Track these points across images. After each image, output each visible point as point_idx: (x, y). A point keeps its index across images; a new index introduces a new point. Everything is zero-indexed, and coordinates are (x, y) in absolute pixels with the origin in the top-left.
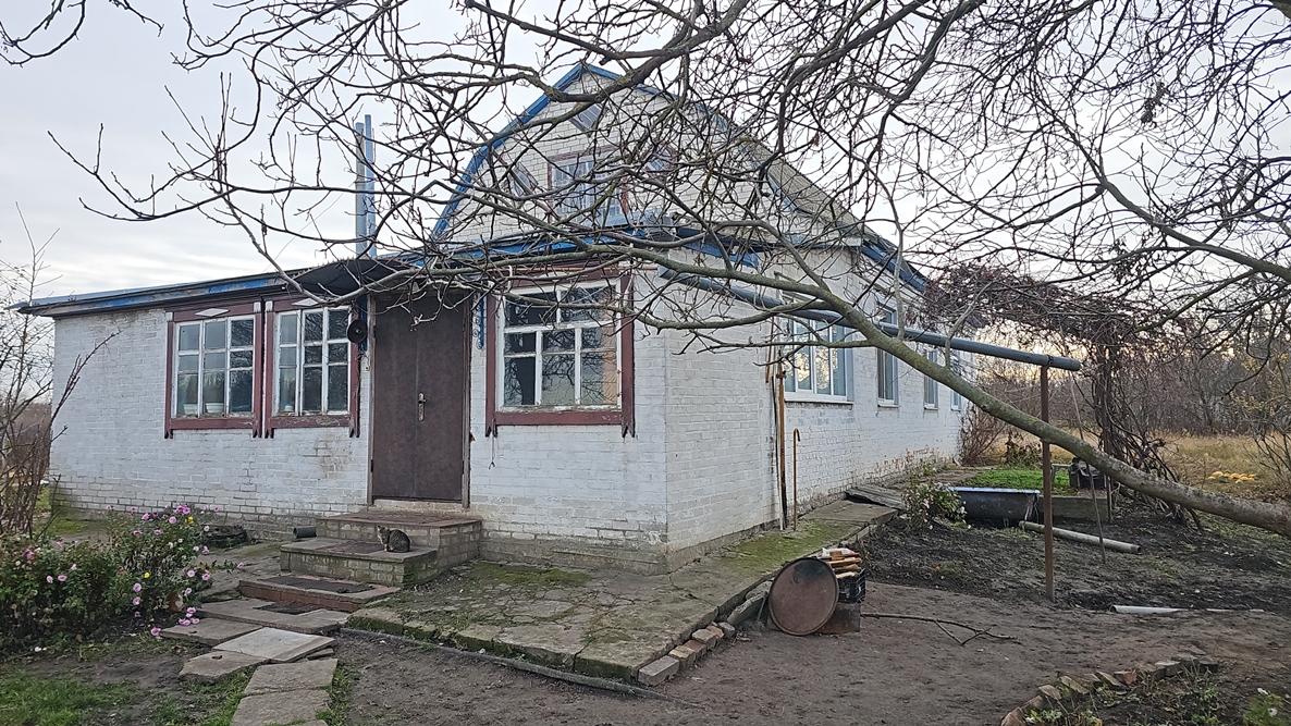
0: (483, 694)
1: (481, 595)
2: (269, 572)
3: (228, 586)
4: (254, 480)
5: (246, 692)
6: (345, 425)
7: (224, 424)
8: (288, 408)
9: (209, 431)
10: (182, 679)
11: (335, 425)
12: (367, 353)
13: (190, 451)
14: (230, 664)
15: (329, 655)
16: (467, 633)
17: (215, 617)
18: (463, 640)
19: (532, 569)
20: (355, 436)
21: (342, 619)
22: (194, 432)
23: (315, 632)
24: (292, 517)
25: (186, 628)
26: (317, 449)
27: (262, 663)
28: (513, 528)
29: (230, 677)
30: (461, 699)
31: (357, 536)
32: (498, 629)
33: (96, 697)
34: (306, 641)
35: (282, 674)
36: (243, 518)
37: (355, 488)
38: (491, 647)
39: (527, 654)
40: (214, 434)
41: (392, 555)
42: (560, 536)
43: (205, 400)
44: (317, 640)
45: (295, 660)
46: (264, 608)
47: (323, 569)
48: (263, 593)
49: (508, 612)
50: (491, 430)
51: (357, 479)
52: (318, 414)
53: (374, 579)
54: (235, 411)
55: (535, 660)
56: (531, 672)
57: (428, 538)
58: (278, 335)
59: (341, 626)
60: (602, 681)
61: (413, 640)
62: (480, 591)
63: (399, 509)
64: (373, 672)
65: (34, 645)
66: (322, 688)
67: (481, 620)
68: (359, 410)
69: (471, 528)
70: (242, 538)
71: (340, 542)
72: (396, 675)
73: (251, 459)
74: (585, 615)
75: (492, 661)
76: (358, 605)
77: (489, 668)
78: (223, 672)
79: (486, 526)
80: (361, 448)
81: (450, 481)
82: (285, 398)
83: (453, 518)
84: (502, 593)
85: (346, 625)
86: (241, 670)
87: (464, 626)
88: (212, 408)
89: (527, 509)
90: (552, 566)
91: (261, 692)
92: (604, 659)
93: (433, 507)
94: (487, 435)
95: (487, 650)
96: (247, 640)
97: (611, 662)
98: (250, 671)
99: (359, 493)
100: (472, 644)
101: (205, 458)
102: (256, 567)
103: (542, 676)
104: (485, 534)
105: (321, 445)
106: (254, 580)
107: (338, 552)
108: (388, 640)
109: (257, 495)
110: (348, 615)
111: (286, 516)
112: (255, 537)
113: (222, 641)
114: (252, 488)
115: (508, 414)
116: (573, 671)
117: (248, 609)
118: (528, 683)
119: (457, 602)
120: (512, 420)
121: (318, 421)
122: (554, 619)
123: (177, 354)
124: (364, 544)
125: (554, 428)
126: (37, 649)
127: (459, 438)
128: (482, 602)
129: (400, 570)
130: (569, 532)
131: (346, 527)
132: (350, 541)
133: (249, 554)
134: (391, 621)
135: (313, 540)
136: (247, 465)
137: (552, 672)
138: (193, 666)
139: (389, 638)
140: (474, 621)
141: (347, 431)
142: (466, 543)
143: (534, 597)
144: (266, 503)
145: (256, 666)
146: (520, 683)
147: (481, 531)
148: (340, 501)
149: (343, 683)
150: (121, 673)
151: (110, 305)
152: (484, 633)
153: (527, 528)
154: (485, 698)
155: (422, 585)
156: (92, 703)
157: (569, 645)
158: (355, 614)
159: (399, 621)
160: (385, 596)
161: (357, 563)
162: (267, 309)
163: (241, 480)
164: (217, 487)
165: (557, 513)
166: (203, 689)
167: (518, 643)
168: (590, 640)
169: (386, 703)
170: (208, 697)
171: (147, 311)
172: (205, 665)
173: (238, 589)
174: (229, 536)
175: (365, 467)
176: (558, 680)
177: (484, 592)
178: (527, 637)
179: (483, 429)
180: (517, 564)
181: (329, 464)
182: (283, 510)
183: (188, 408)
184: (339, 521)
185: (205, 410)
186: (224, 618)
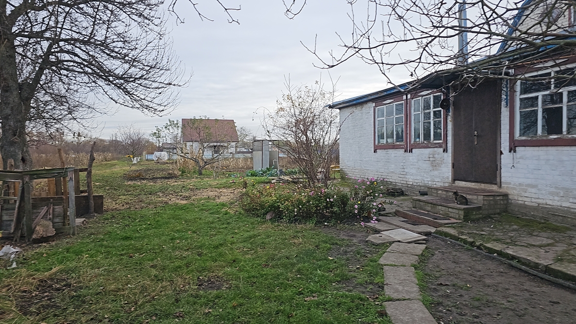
0: (491, 274)
1: (501, 229)
2: (408, 207)
3: (391, 211)
4: (406, 170)
5: (387, 251)
6: (441, 147)
7: (394, 147)
8: (418, 140)
9: (389, 150)
10: (367, 241)
11: (437, 147)
12: (450, 114)
13: (383, 158)
14: (384, 239)
15: (423, 243)
16: (488, 245)
17: (384, 221)
18: (486, 248)
19: (536, 221)
20: (445, 152)
21: (433, 230)
22: (383, 150)
23: (420, 233)
24: (421, 186)
25: (373, 224)
26: (429, 158)
27: (396, 241)
28: (526, 199)
29: (383, 244)
30: (479, 273)
31: (445, 196)
32: (506, 246)
33: (338, 242)
34: (415, 236)
35: (402, 247)
36: (402, 185)
37: (446, 175)
38: (500, 253)
39: (519, 260)
40: (391, 151)
41: (459, 206)
42: (553, 205)
43: (387, 138)
44: (420, 236)
45: (409, 243)
46: (402, 221)
47: (429, 209)
48: (404, 215)
49: (514, 239)
50: (512, 149)
51: (447, 172)
52: (429, 142)
53: (450, 215)
54: (398, 142)
55: (524, 264)
56: (520, 269)
57: (478, 200)
58: (413, 109)
59: (432, 233)
60: (561, 281)
61: (462, 244)
62: (502, 228)
63: (466, 186)
64: (440, 254)
65: (325, 222)
66: (417, 255)
67: (497, 240)
68: (447, 140)
69: (501, 198)
70: (402, 193)
71: (438, 198)
72: (451, 257)
73: (404, 161)
74: (560, 248)
75: (500, 260)
76: (441, 225)
77: (497, 263)
78: (381, 242)
79: (510, 197)
80: (448, 157)
81: (491, 174)
82: (417, 136)
83: (493, 192)
84: (514, 230)
85: (434, 233)
86: (387, 243)
87: (488, 242)
88: (390, 140)
89: (533, 190)
90: (548, 221)
91: (393, 252)
92: (564, 270)
93: (483, 186)
94: (510, 152)
95: (498, 255)
96: (393, 232)
97: (569, 272)
98: (391, 243)
99: (448, 178)
100: (491, 251)
101: (388, 161)
102: (403, 205)
103: (526, 272)
104: (510, 201)
105: (431, 156)
106: (401, 210)
107: (435, 202)
108: (451, 242)
109: (407, 177)
110: (436, 229)
111: (418, 186)
112: (407, 193)
113: (384, 231)
114: (404, 173)
115: (523, 140)
116: (545, 273)
117: (396, 220)
118: (518, 274)
119: (488, 231)
120: (524, 144)
121: (429, 145)
122: (540, 246)
123: (377, 119)
124: (446, 200)
125: (549, 148)
126: (326, 224)
127: (496, 153)
128: (501, 232)
129: (462, 213)
130: (559, 204)
131: (440, 192)
132: (441, 198)
133: (402, 200)
134: (453, 234)
135: (426, 196)
136: (402, 164)
137: (531, 271)
138: (372, 238)
139: (452, 241)
140: (494, 240)
141: (442, 150)
142: (498, 204)
143: (531, 234)
144: (410, 180)
145: (394, 242)
146: (513, 273)
147: (508, 199)
148: (440, 180)
149: (426, 255)
150: (349, 236)
151: (354, 102)
152: (498, 247)
153: (533, 200)
154: (491, 275)
155: (473, 221)
156: (337, 244)
157: (545, 259)
158: (438, 229)
159: (457, 235)
160: (454, 223)
161: (443, 207)
162: (408, 98)
163: (401, 170)
164: (393, 173)
165: (551, 194)
166: (374, 247)
167: (514, 254)
168: (559, 260)
169: (443, 267)
170: (374, 249)
171: (366, 103)
172: (375, 238)
173: (395, 213)
174: (395, 192)
175: (450, 165)
176: (535, 275)
177: (504, 228)
178: (521, 252)
179: (508, 148)
180: (527, 218)
181: (435, 164)
182: (417, 183)
183: (381, 141)
184: (437, 189)
185: (387, 142)
186: (387, 222)
